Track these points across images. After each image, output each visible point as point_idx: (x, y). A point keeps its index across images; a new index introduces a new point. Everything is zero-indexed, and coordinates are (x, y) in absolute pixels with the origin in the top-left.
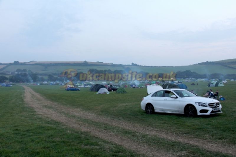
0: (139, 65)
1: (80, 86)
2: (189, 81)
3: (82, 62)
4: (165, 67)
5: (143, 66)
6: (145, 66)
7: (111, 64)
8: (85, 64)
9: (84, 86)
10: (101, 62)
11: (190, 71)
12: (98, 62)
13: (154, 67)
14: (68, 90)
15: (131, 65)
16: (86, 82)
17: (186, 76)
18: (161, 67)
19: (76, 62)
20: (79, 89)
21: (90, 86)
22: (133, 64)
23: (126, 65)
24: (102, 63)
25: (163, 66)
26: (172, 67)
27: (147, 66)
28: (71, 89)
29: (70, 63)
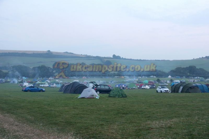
0: (122, 58)
1: (42, 86)
2: (196, 81)
3: (43, 51)
4: (159, 60)
5: (128, 59)
6: (131, 59)
7: (84, 56)
8: (49, 55)
9: (48, 85)
10: (70, 53)
11: (195, 67)
12: (67, 52)
13: (144, 60)
14: (26, 91)
15: (112, 57)
16: (50, 80)
17: (189, 74)
18: (153, 60)
19: (35, 51)
20: (44, 89)
21: (59, 86)
22: (114, 56)
23: (105, 58)
24: (73, 54)
25: (156, 60)
26: (168, 61)
27: (133, 60)
28: (31, 90)
29: (27, 53)
